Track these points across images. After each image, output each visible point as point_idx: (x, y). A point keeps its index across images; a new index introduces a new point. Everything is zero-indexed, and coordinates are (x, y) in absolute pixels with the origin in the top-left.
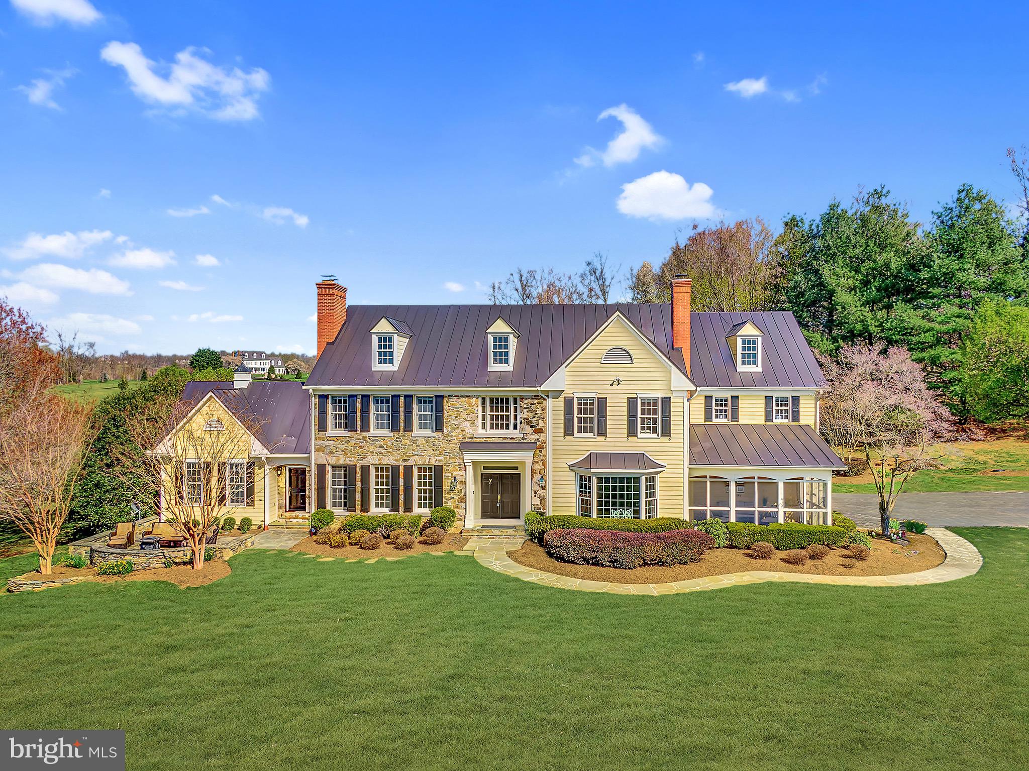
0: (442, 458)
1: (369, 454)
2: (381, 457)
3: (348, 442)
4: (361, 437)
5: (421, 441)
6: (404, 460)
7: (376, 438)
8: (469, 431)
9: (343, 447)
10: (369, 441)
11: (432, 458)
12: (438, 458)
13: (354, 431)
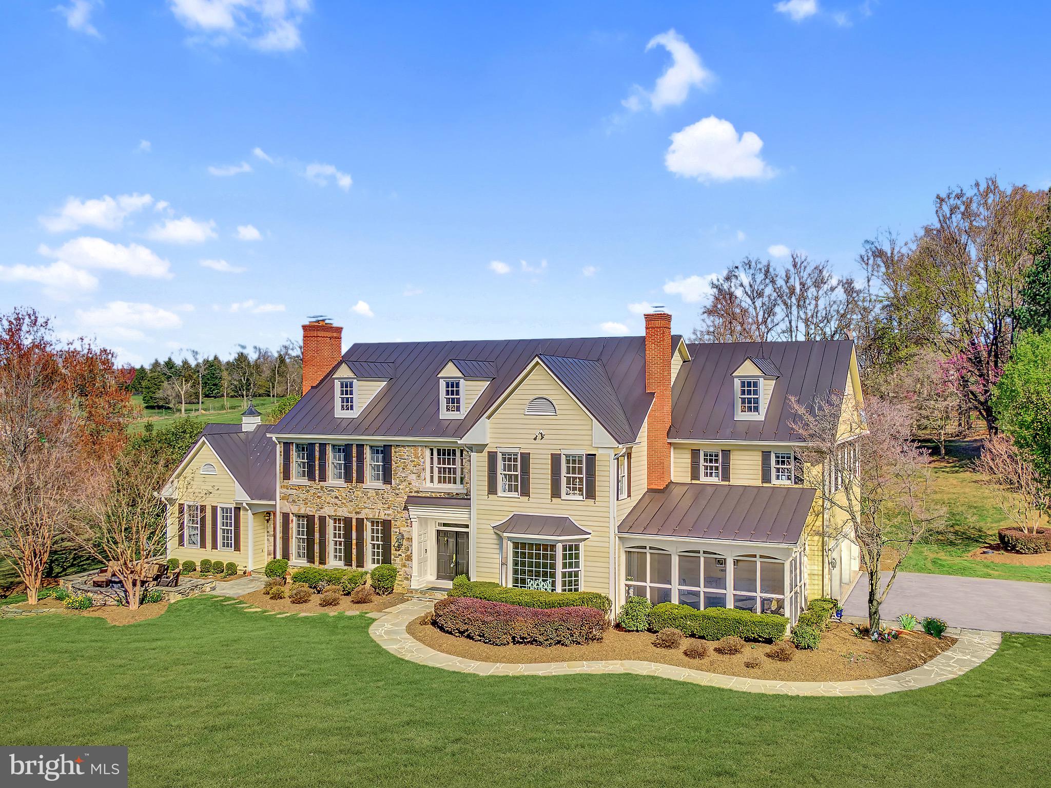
0: (390, 512)
1: (326, 505)
2: (336, 508)
3: (308, 491)
4: (319, 487)
5: (372, 493)
6: (357, 513)
7: (331, 489)
8: (416, 485)
9: (304, 496)
10: (326, 491)
11: (382, 511)
12: (387, 512)
13: (312, 481)
